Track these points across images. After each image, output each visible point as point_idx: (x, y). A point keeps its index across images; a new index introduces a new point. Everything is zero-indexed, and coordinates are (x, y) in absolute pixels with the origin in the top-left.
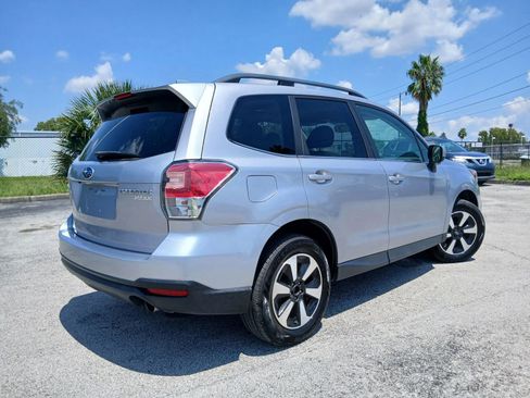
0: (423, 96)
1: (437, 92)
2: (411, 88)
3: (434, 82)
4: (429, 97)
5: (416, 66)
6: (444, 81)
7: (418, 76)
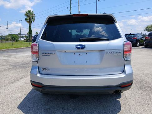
0: (30, 22)
1: (34, 21)
2: (26, 19)
3: (33, 18)
4: (32, 22)
5: (27, 13)
6: (35, 18)
7: (28, 16)
